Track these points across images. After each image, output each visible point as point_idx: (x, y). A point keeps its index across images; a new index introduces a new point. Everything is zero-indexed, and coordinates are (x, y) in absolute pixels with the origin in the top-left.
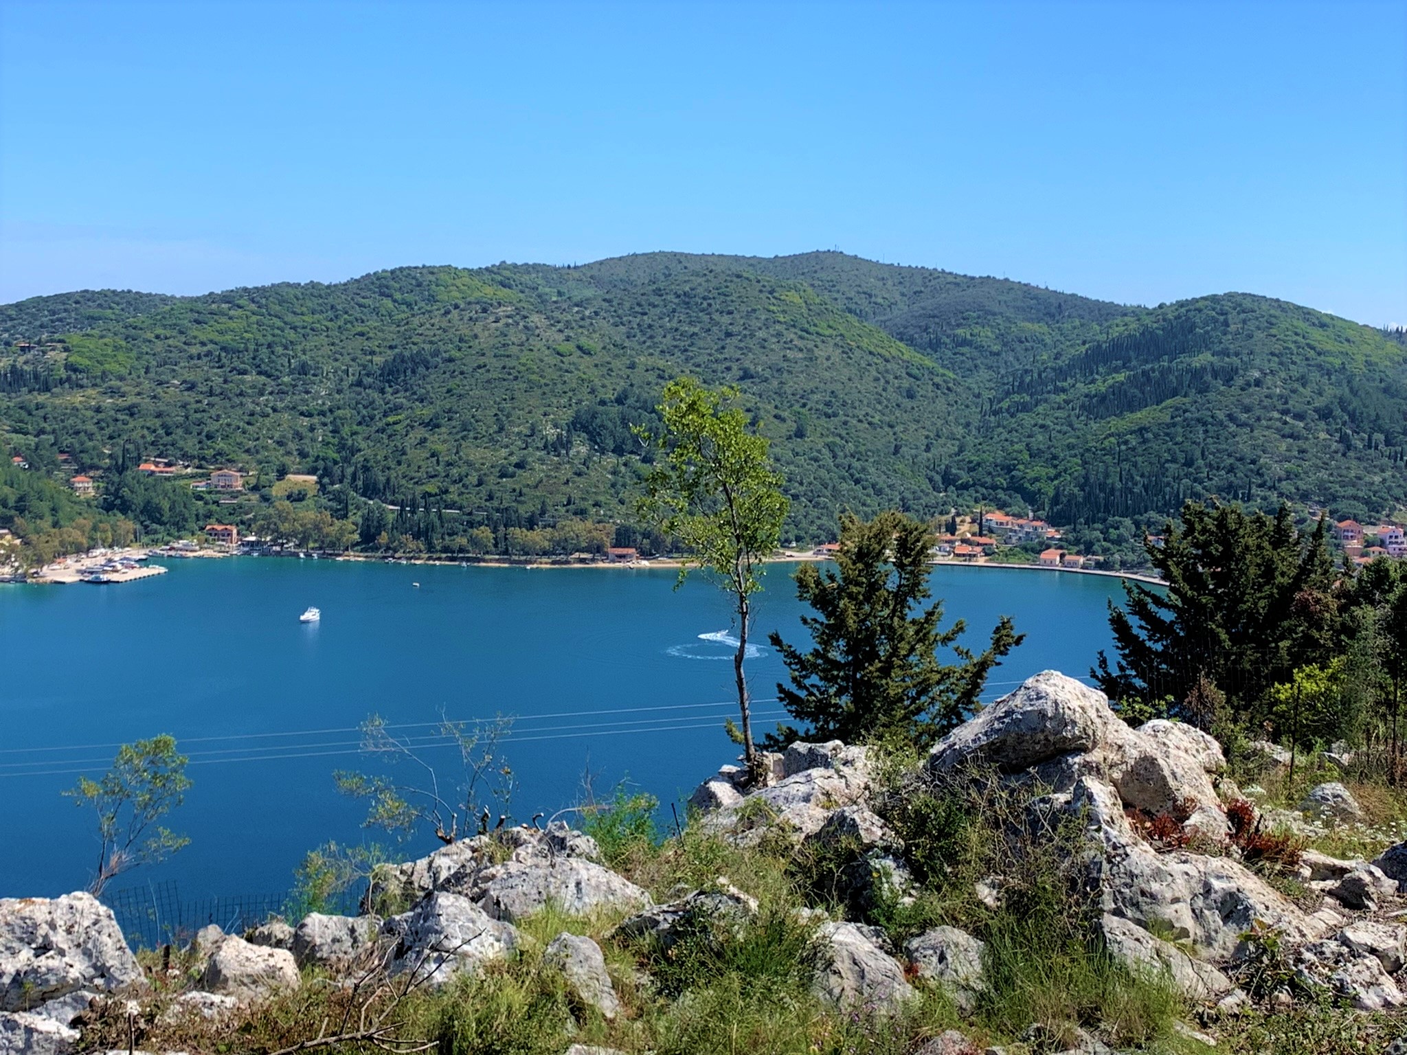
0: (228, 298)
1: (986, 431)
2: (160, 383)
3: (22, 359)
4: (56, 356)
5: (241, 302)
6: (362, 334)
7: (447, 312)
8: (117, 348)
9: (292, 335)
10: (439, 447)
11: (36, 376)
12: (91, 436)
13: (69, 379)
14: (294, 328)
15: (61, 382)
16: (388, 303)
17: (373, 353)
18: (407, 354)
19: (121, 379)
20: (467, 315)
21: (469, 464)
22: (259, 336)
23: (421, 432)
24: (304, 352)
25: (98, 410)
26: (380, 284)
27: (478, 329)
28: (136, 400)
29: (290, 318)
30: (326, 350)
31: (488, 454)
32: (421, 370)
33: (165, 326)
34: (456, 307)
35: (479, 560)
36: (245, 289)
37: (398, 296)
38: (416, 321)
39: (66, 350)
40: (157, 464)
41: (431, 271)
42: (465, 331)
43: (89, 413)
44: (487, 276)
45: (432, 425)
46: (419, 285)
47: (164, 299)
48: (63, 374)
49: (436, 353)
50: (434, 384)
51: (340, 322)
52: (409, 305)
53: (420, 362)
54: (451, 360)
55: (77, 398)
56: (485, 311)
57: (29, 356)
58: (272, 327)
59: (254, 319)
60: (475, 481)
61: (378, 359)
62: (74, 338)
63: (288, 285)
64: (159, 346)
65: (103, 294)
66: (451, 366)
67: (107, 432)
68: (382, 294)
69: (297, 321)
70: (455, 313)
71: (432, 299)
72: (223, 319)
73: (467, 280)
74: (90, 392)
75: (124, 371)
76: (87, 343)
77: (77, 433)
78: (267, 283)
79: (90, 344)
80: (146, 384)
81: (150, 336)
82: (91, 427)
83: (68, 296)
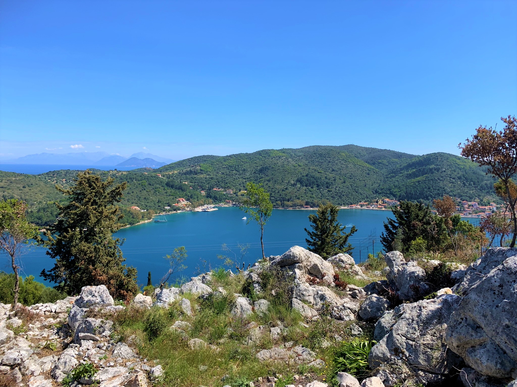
0: (230, 156)
1: (385, 182)
2: (217, 173)
3: (192, 169)
4: (198, 168)
5: (233, 157)
6: (255, 163)
7: (272, 158)
8: (209, 166)
9: (242, 163)
10: (270, 185)
11: (194, 172)
12: (204, 183)
13: (200, 172)
14: (243, 162)
15: (199, 173)
16: (261, 157)
17: (258, 167)
18: (264, 167)
19: (210, 172)
20: (276, 159)
21: (276, 189)
22: (236, 164)
23: (267, 182)
24: (244, 167)
25: (206, 178)
26: (259, 153)
27: (278, 162)
28: (213, 176)
29: (242, 160)
30: (249, 166)
31: (280, 186)
32: (267, 170)
33: (218, 162)
34: (274, 157)
35: (278, 208)
36: (234, 155)
37: (263, 155)
38: (266, 160)
39: (200, 167)
40: (216, 189)
41: (269, 150)
42: (276, 162)
43: (204, 179)
44: (280, 151)
45: (269, 181)
46: (267, 153)
47: (218, 157)
48: (199, 171)
49: (270, 167)
50: (269, 172)
51: (252, 161)
52: (265, 157)
53: (267, 168)
54: (273, 168)
55: (202, 176)
56: (280, 158)
57: (193, 168)
58: (239, 162)
59: (235, 160)
60: (277, 192)
61: (259, 168)
62: (202, 164)
63: (242, 153)
64: (217, 166)
65: (207, 156)
66: (273, 169)
67: (207, 182)
68: (260, 155)
69: (243, 160)
70: (274, 158)
71: (269, 156)
72: (229, 160)
73: (276, 152)
74: (204, 175)
76: (204, 165)
77: (202, 183)
78: (238, 153)
79: (205, 165)
80: (215, 173)
81: (216, 164)
82: (204, 182)
83: (201, 156)
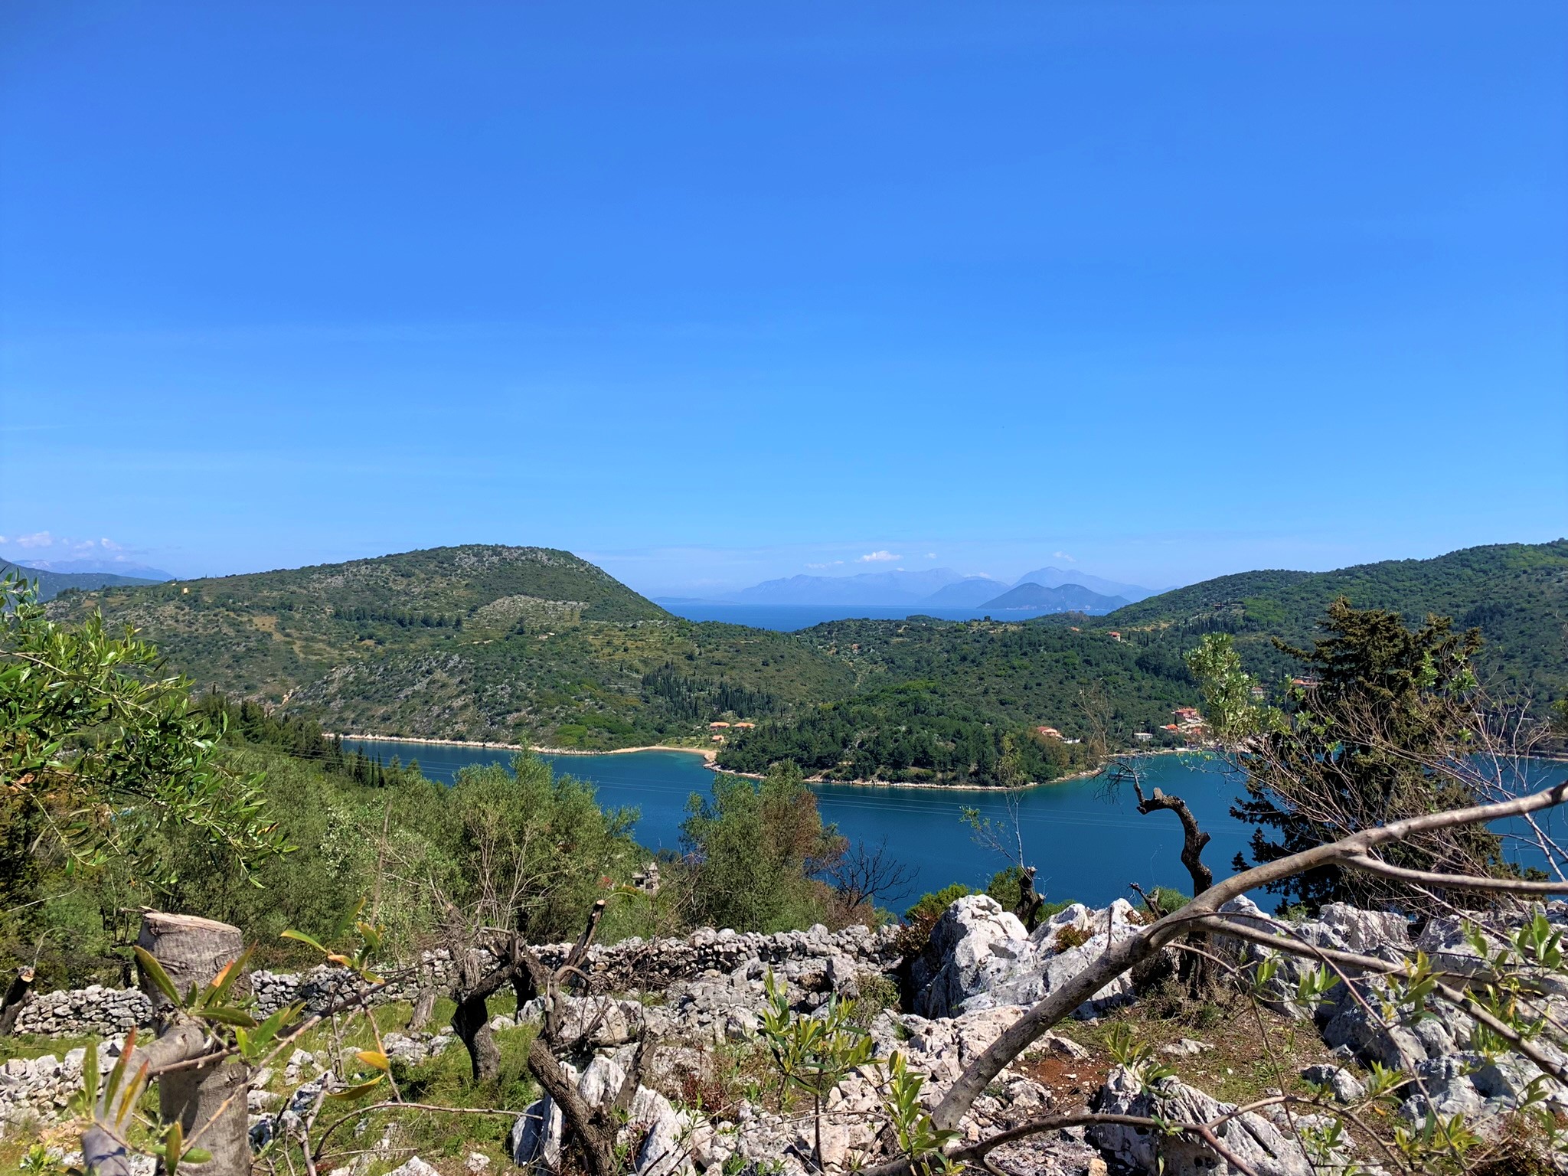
0: (1349, 572)
3: (1216, 614)
4: (1238, 612)
5: (1359, 574)
6: (1449, 593)
7: (1517, 576)
8: (1275, 606)
9: (1395, 595)
10: (1515, 672)
11: (1226, 625)
12: (1261, 662)
13: (1247, 626)
14: (1398, 591)
15: (1242, 628)
16: (1469, 572)
17: (1458, 606)
18: (1486, 606)
19: (1280, 625)
20: (1534, 577)
22: (1372, 596)
24: (1406, 607)
26: (1461, 558)
27: (1544, 587)
29: (1394, 584)
30: (1423, 605)
32: (1498, 617)
33: (1307, 592)
34: (1525, 572)
35: (1552, 756)
36: (1361, 566)
37: (1476, 566)
38: (1492, 583)
39: (1244, 608)
40: (1304, 680)
41: (1502, 547)
42: (1532, 588)
43: (1260, 647)
44: (1549, 550)
45: (1509, 657)
46: (1493, 558)
47: (1305, 574)
48: (1242, 623)
49: (1509, 606)
50: (1508, 627)
51: (1431, 586)
52: (1485, 572)
53: (1496, 612)
54: (1522, 610)
55: (1252, 638)
56: (1549, 574)
57: (1221, 612)
58: (1381, 590)
59: (1368, 585)
60: (1546, 698)
61: (1462, 610)
62: (1249, 601)
63: (1391, 562)
64: (1303, 605)
65: (1266, 572)
66: (1523, 614)
68: (1463, 565)
69: (1400, 586)
70: (1524, 577)
71: (1503, 567)
72: (1346, 586)
73: (1532, 553)
74: (1260, 634)
75: (1282, 621)
76: (1257, 603)
77: (1252, 659)
78: (1376, 562)
80: (1296, 629)
81: (1297, 598)
82: (1261, 656)
83: (1243, 575)
